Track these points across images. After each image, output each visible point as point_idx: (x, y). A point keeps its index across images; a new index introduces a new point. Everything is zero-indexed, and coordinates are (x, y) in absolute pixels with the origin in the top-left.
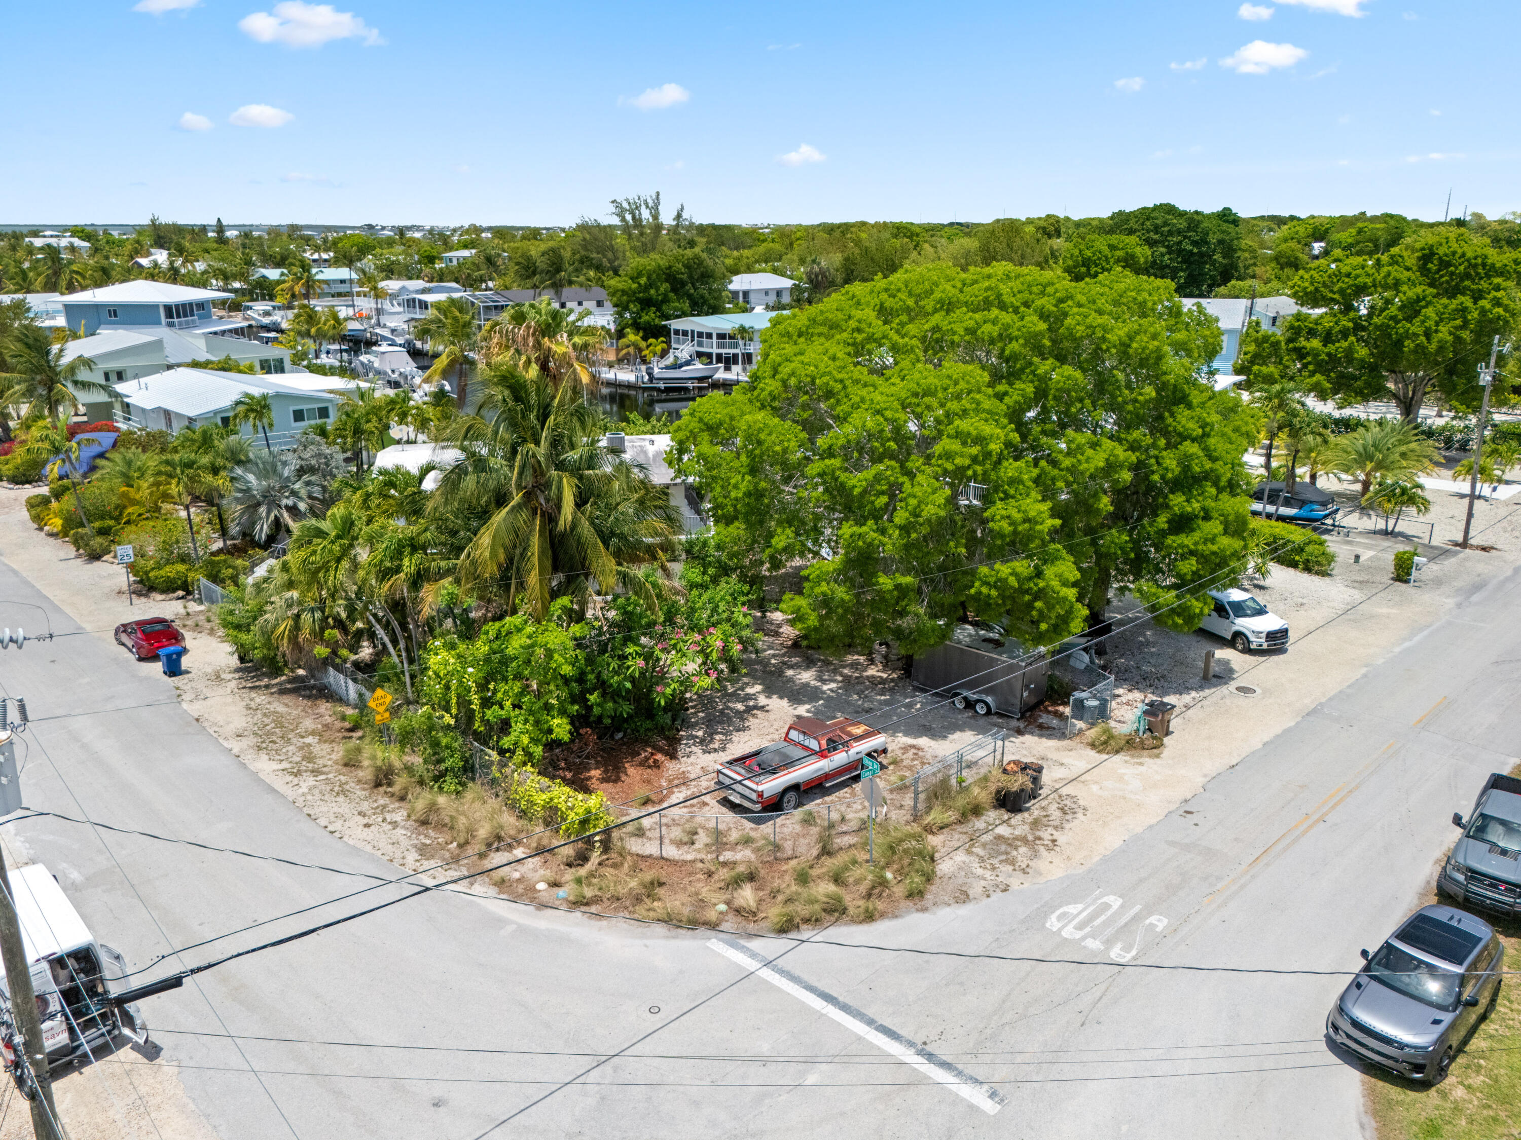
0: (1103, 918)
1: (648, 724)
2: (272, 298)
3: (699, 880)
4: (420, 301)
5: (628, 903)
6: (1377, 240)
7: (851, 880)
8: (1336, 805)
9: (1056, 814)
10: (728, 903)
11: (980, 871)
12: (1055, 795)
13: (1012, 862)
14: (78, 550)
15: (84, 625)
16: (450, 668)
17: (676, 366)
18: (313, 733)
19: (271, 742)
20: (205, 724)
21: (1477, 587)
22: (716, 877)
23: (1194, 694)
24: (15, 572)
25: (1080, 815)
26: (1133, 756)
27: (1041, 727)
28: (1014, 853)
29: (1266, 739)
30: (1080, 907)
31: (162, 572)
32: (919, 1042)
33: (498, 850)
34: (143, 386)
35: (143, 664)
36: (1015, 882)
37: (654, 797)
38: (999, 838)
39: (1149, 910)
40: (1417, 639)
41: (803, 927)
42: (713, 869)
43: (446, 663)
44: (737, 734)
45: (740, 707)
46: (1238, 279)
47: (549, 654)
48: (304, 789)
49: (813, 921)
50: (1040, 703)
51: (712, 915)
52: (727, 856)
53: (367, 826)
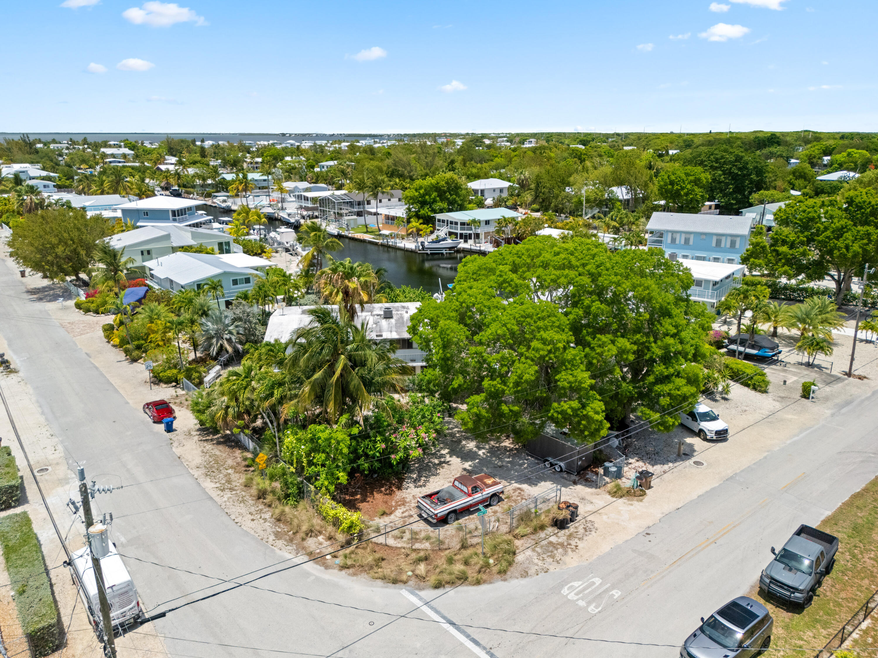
0: (590, 589)
1: (390, 471)
2: (227, 191)
3: (402, 558)
4: (304, 196)
5: (367, 568)
6: (857, 162)
7: (473, 563)
8: (725, 534)
9: (581, 530)
10: (413, 571)
11: (536, 561)
12: (584, 521)
13: (553, 557)
14: (126, 356)
15: (129, 401)
16: (294, 445)
17: (438, 241)
18: (232, 467)
19: (212, 472)
20: (183, 460)
21: (848, 403)
22: (409, 557)
23: (671, 465)
24: (97, 368)
25: (593, 533)
26: (629, 500)
27: (587, 480)
28: (556, 552)
29: (700, 493)
30: (580, 583)
31: (166, 374)
32: (488, 647)
33: (311, 536)
34: (160, 264)
35: (155, 425)
36: (552, 568)
37: (387, 511)
38: (551, 543)
39: (613, 587)
40: (801, 435)
41: (447, 586)
42: (409, 553)
43: (292, 443)
44: (433, 477)
45: (436, 461)
46: (765, 189)
47: (338, 443)
48: (226, 499)
49: (451, 583)
50: (589, 466)
51: (404, 577)
52: (417, 546)
53: (253, 520)
